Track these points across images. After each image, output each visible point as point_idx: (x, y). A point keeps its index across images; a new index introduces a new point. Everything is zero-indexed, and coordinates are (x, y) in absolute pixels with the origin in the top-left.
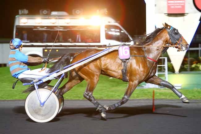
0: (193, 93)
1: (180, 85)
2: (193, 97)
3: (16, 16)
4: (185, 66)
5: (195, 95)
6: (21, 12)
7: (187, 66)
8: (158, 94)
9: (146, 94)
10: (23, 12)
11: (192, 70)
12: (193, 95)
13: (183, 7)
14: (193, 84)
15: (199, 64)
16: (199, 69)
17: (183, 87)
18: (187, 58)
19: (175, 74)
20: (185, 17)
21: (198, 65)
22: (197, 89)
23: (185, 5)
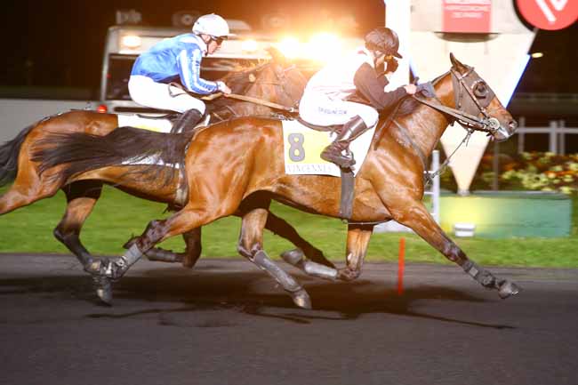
0: (505, 248)
1: (471, 227)
2: (506, 261)
3: (111, 29)
4: (485, 177)
5: (512, 255)
6: (123, 17)
7: (490, 177)
8: (411, 250)
9: (379, 249)
10: (127, 17)
11: (504, 186)
12: (506, 253)
13: (486, 16)
14: (506, 225)
15: (522, 170)
16: (522, 185)
17: (479, 230)
18: (492, 153)
19: (460, 196)
20: (489, 42)
21: (520, 175)
22: (514, 238)
23: (490, 9)
